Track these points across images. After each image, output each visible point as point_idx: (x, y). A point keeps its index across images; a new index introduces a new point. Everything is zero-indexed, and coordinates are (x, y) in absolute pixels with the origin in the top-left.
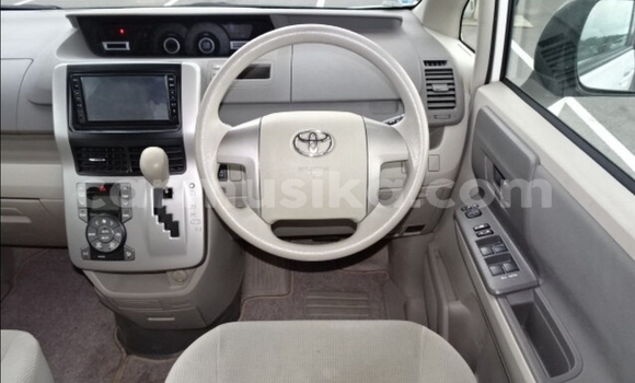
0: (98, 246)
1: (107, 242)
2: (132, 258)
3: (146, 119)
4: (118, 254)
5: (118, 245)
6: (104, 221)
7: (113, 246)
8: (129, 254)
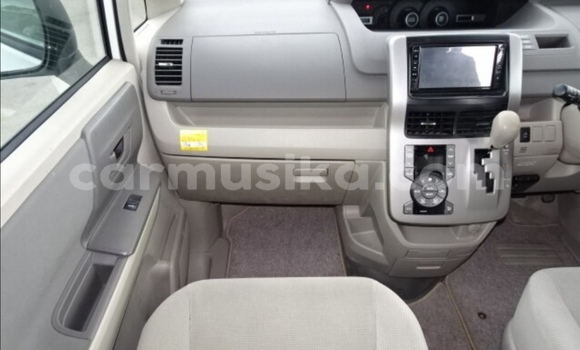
0: (423, 202)
1: (432, 198)
2: (450, 213)
3: (470, 85)
4: (439, 210)
5: (442, 200)
6: (430, 179)
7: (436, 202)
8: (449, 209)
